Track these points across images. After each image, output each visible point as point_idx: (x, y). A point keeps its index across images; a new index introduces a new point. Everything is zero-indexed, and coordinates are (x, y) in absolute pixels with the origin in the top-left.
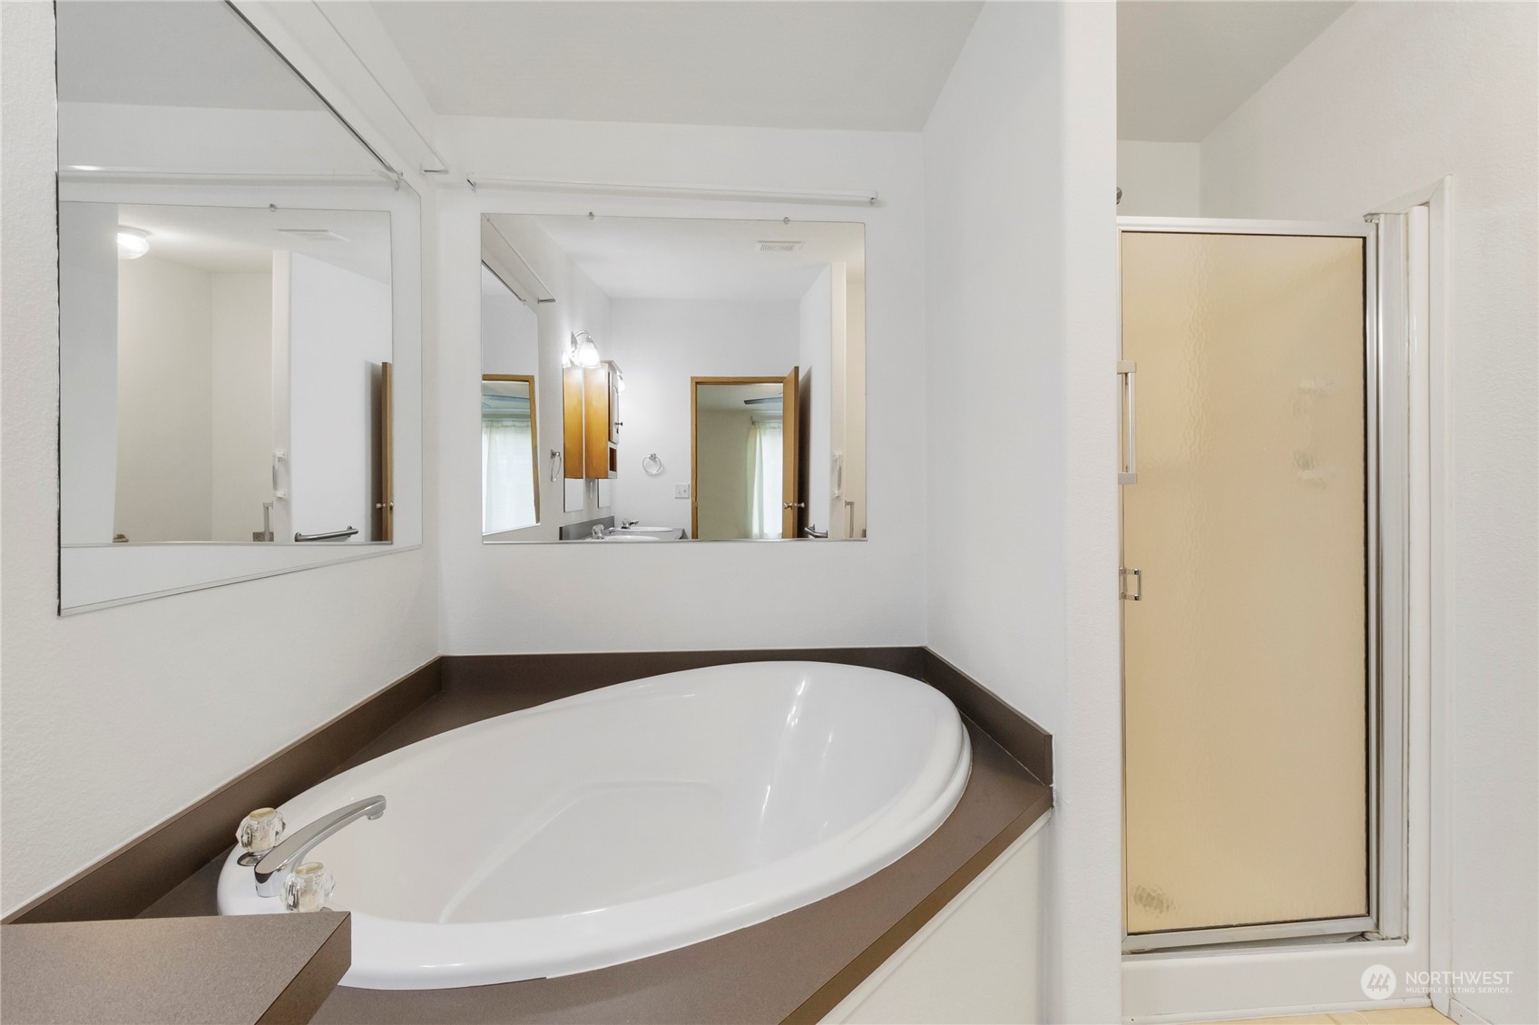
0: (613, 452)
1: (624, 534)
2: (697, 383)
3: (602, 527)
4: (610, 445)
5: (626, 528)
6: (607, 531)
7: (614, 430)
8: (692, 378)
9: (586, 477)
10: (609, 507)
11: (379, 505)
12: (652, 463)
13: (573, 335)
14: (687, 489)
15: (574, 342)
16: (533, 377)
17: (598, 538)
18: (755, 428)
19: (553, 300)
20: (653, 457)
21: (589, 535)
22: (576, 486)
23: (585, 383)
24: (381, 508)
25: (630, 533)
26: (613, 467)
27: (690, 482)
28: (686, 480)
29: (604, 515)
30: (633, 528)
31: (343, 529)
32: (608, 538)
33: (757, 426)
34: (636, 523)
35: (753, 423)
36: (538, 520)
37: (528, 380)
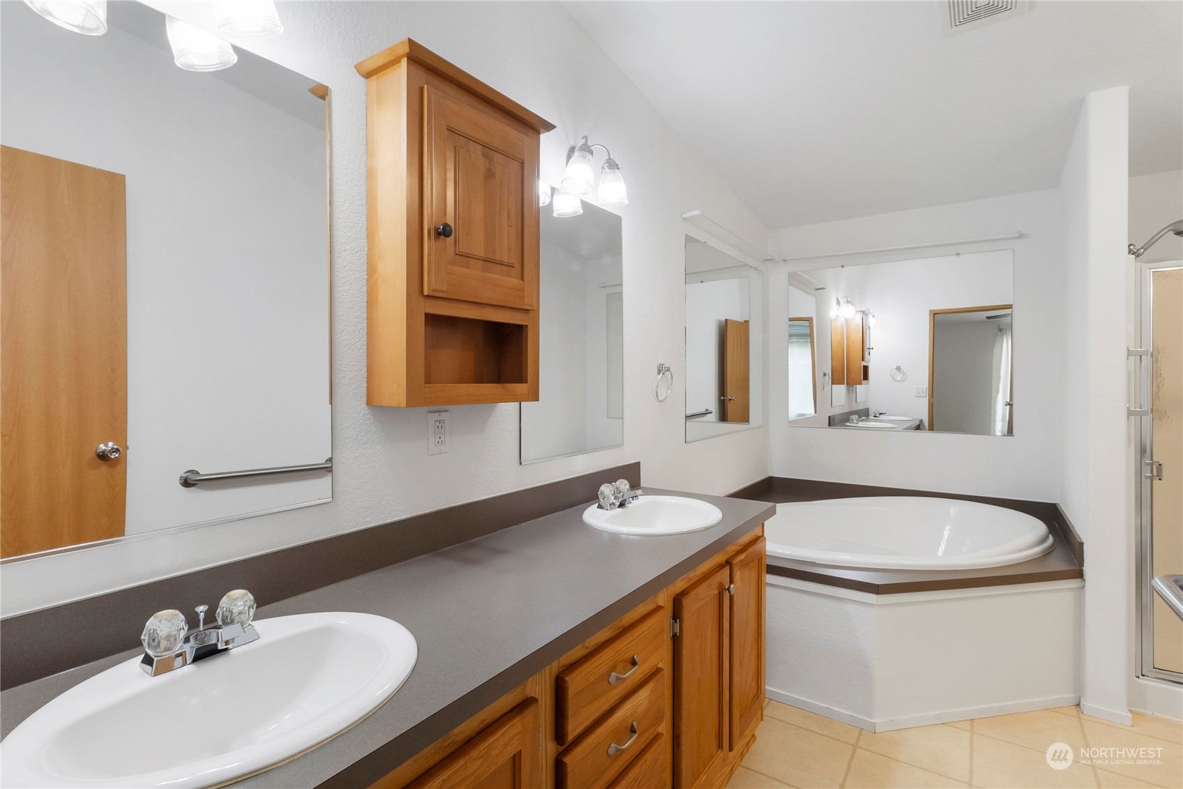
0: (866, 369)
1: (875, 421)
2: (934, 314)
3: (857, 416)
4: (864, 363)
5: (876, 417)
6: (861, 419)
7: (866, 354)
8: (930, 311)
9: (847, 384)
10: (865, 402)
11: (722, 398)
12: (897, 372)
13: (838, 299)
14: (925, 391)
15: (838, 303)
16: (812, 318)
17: (854, 423)
18: (1002, 335)
19: (823, 288)
20: (898, 368)
21: (848, 420)
22: (840, 390)
23: (847, 325)
24: (724, 400)
25: (881, 421)
26: (866, 377)
27: (927, 385)
28: (925, 383)
29: (861, 407)
30: (882, 417)
31: (703, 410)
32: (861, 424)
33: (1004, 332)
34: (885, 413)
35: (1000, 330)
36: (816, 413)
37: (809, 320)
